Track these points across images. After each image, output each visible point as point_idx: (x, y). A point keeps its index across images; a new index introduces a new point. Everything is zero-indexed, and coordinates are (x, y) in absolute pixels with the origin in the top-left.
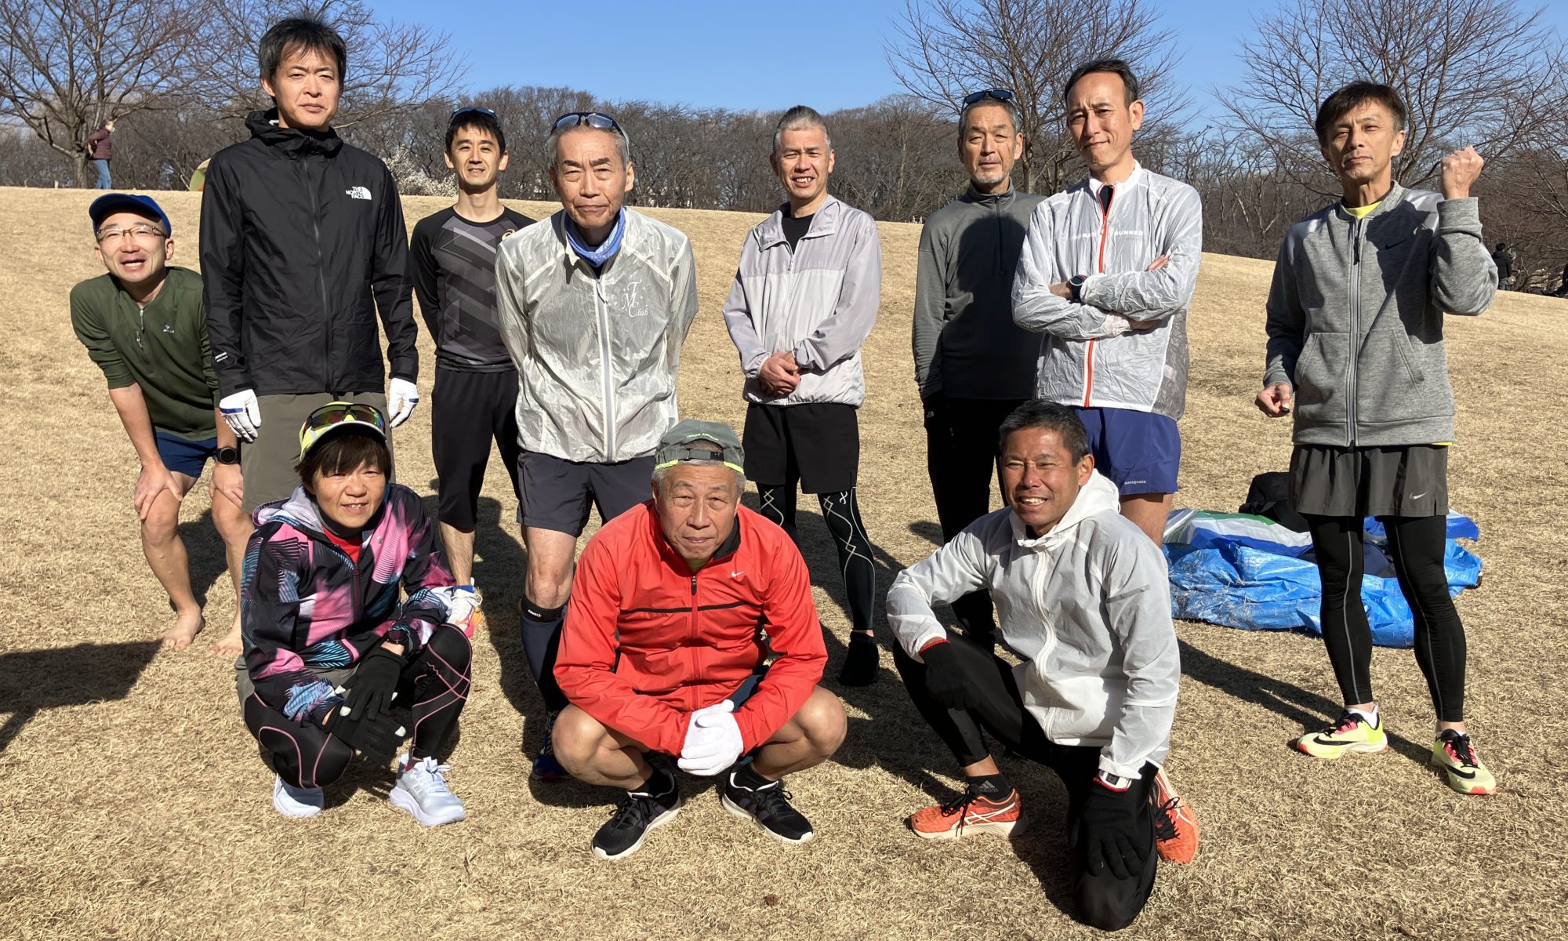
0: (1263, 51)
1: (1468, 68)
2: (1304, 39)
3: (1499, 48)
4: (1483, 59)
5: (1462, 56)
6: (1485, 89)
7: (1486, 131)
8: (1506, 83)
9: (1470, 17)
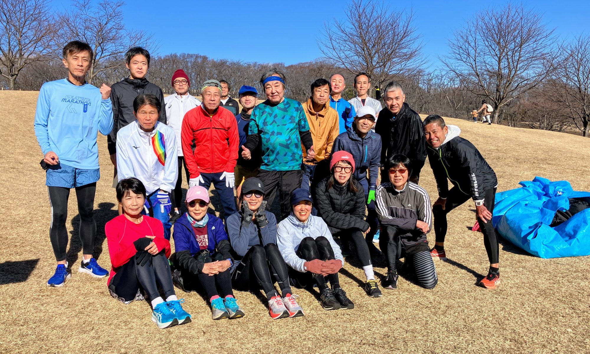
0: (456, 42)
1: (530, 49)
2: (470, 38)
3: (541, 42)
4: (535, 46)
5: (527, 44)
6: (536, 57)
7: (537, 72)
8: (543, 55)
9: (529, 30)
